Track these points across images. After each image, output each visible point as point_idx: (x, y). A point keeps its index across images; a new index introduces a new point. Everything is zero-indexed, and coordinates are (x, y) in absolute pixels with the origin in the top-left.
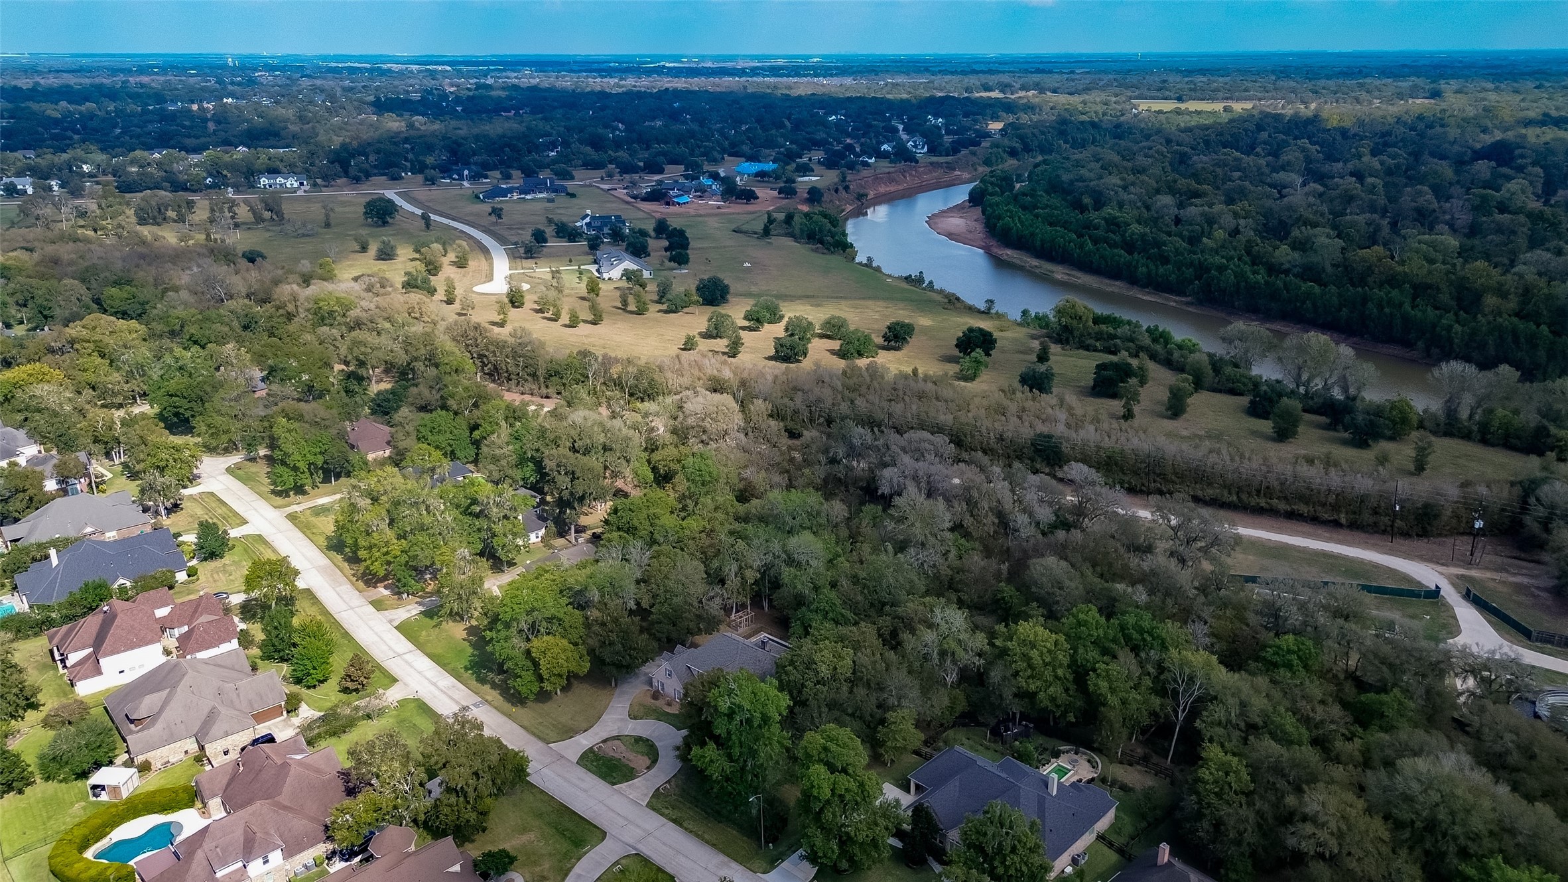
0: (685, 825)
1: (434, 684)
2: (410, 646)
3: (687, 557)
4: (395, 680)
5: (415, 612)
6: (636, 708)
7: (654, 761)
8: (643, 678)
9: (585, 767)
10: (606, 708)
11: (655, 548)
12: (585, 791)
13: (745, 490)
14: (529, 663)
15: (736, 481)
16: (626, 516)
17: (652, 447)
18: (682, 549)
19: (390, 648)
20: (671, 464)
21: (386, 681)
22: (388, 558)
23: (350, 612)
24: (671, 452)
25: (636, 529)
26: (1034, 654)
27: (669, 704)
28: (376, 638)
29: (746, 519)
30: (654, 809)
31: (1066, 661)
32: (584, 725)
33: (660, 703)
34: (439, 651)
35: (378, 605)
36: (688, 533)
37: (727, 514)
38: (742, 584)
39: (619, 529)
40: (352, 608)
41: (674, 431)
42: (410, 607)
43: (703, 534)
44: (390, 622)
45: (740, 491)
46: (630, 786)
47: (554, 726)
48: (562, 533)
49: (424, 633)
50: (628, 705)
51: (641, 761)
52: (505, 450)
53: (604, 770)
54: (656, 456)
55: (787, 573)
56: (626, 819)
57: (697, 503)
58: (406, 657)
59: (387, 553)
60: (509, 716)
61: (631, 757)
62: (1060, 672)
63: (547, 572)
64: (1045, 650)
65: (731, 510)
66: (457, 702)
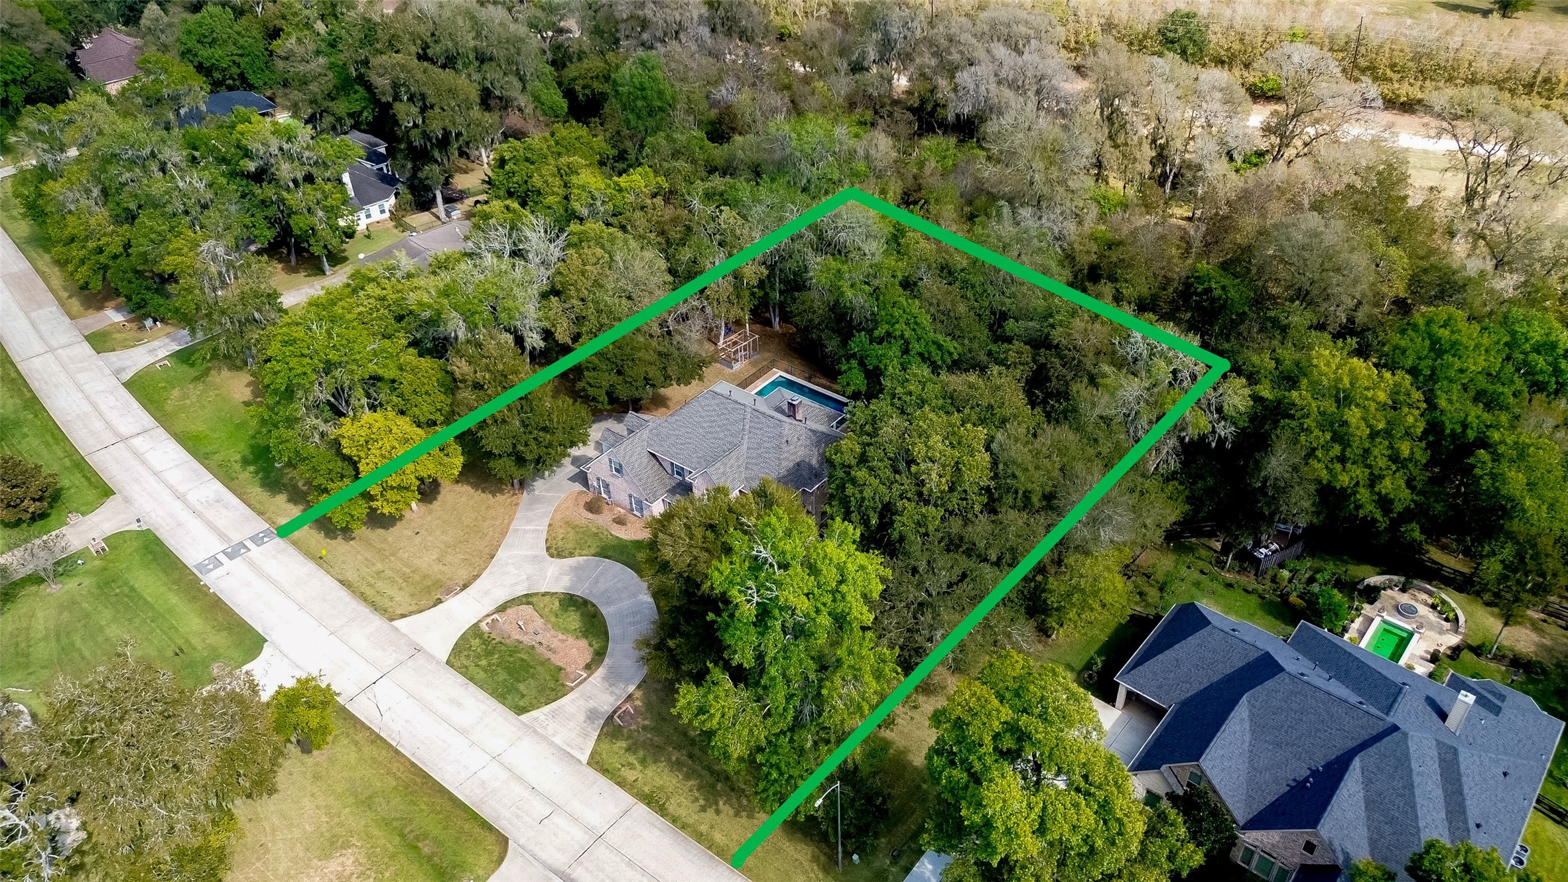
0: (671, 807)
1: (180, 497)
2: (147, 420)
3: (633, 244)
4: (107, 492)
5: (163, 353)
6: (561, 533)
7: (599, 655)
8: (568, 469)
9: (464, 671)
10: (504, 533)
11: (574, 227)
12: (463, 732)
13: (720, 120)
14: (339, 464)
15: (704, 105)
16: (520, 170)
17: (560, 58)
18: (623, 228)
19: (109, 426)
20: (595, 84)
21: (91, 495)
22: (102, 259)
23: (49, 356)
24: (593, 64)
25: (539, 193)
26: (1353, 415)
27: (620, 521)
28: (86, 407)
29: (727, 170)
30: (605, 771)
31: (1421, 427)
32: (463, 574)
33: (604, 520)
34: (199, 427)
35: (100, 342)
36: (630, 198)
37: (694, 162)
38: (735, 287)
39: (510, 194)
40: (52, 350)
41: (597, 31)
42: (156, 344)
43: (659, 201)
44: (117, 373)
45: (712, 123)
46: (554, 715)
47: (406, 578)
48: (425, 204)
49: (176, 393)
50: (544, 527)
51: (576, 650)
52: (313, 66)
53: (502, 676)
54: (572, 71)
55: (818, 266)
56: (549, 800)
57: (642, 146)
58: (137, 442)
59: (100, 251)
60: (319, 560)
61: (555, 644)
62: (1405, 449)
63: (371, 280)
64: (1373, 407)
65: (700, 156)
66: (222, 536)
